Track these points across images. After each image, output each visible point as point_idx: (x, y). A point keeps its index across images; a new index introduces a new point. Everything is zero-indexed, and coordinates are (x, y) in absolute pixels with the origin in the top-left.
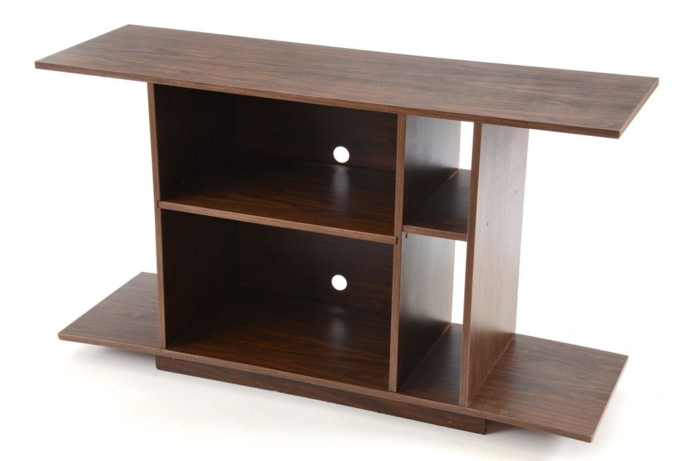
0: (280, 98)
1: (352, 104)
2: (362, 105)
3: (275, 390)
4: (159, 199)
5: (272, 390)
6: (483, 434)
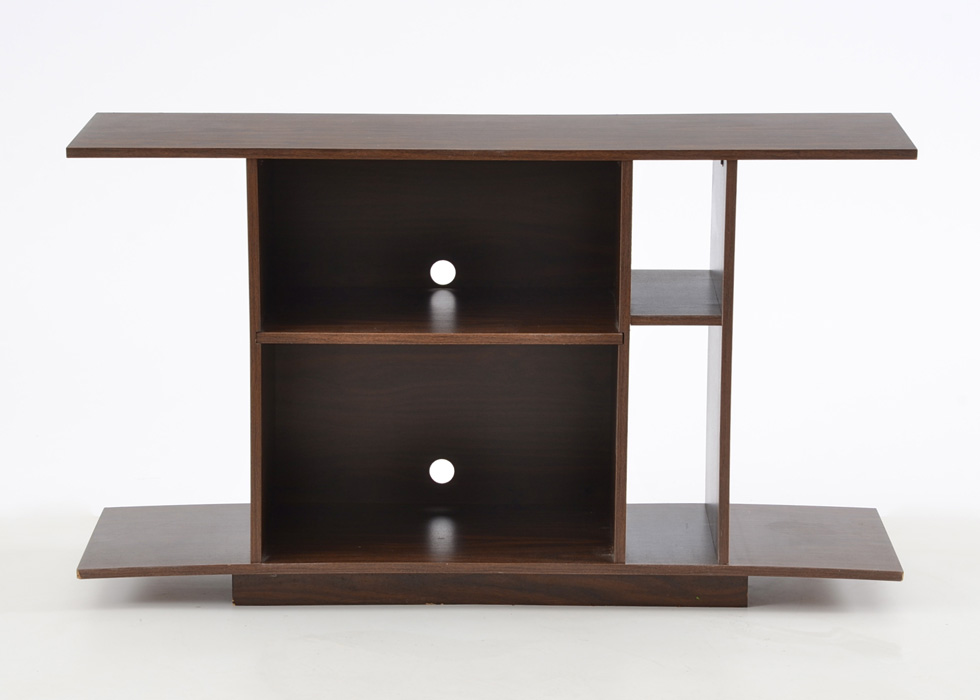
3: (430, 602)
4: (258, 329)
5: (424, 603)
6: (746, 606)
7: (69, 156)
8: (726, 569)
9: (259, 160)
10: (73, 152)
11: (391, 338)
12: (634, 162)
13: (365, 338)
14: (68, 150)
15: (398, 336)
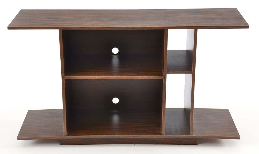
0: (117, 29)
1: (147, 28)
2: (151, 28)
3: (112, 144)
4: (64, 75)
5: (111, 144)
6: (197, 144)
7: (8, 29)
8: (192, 136)
9: (62, 30)
10: (9, 28)
11: (101, 78)
12: (168, 30)
13: (93, 78)
14: (8, 27)
15: (103, 77)
